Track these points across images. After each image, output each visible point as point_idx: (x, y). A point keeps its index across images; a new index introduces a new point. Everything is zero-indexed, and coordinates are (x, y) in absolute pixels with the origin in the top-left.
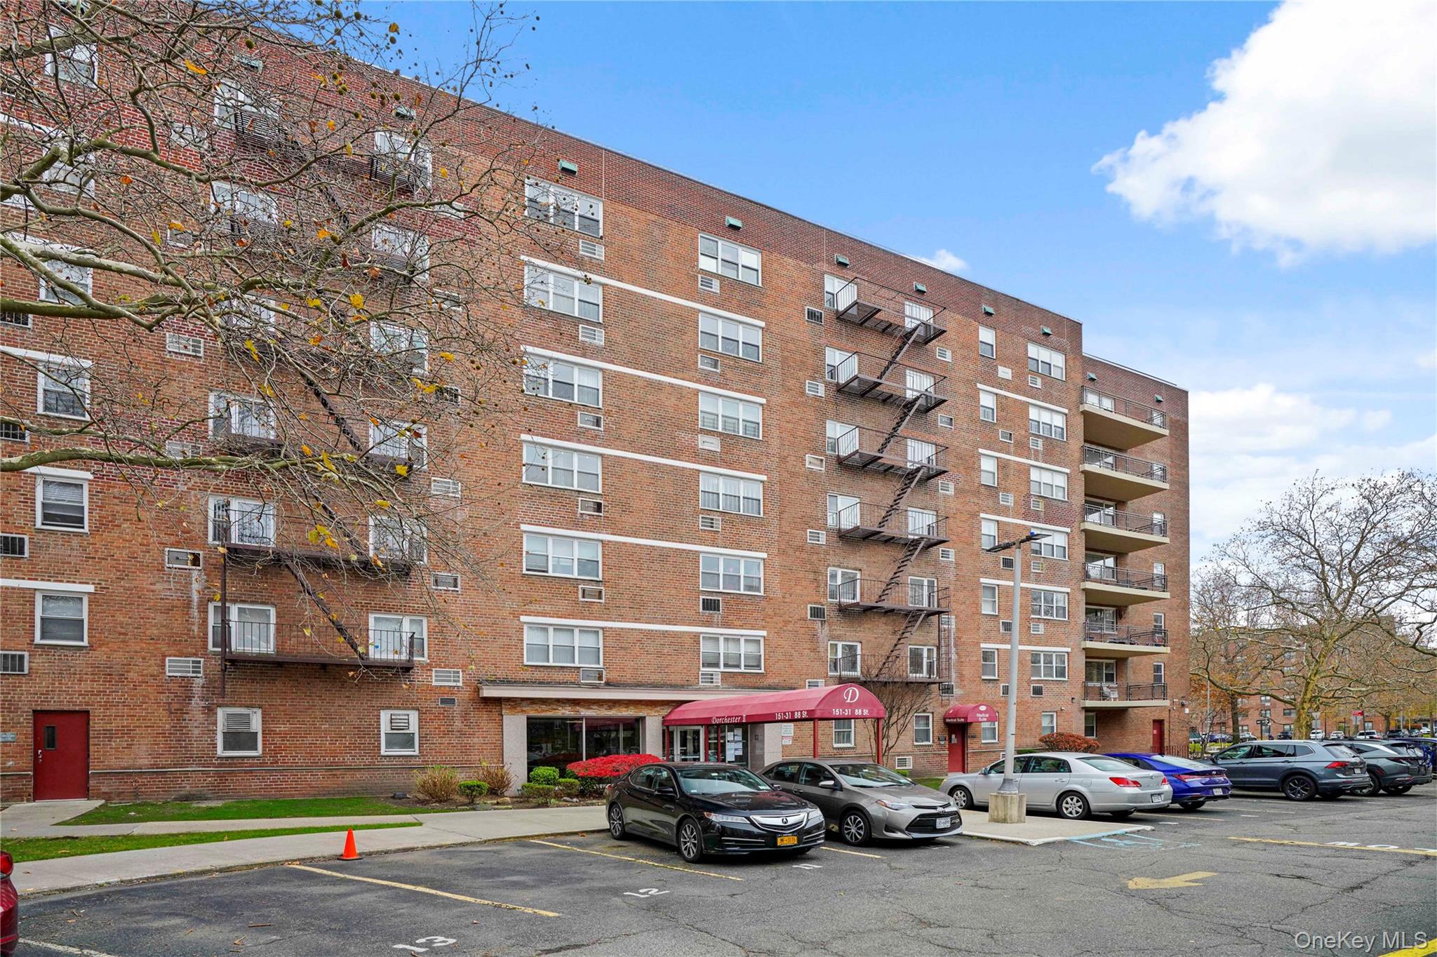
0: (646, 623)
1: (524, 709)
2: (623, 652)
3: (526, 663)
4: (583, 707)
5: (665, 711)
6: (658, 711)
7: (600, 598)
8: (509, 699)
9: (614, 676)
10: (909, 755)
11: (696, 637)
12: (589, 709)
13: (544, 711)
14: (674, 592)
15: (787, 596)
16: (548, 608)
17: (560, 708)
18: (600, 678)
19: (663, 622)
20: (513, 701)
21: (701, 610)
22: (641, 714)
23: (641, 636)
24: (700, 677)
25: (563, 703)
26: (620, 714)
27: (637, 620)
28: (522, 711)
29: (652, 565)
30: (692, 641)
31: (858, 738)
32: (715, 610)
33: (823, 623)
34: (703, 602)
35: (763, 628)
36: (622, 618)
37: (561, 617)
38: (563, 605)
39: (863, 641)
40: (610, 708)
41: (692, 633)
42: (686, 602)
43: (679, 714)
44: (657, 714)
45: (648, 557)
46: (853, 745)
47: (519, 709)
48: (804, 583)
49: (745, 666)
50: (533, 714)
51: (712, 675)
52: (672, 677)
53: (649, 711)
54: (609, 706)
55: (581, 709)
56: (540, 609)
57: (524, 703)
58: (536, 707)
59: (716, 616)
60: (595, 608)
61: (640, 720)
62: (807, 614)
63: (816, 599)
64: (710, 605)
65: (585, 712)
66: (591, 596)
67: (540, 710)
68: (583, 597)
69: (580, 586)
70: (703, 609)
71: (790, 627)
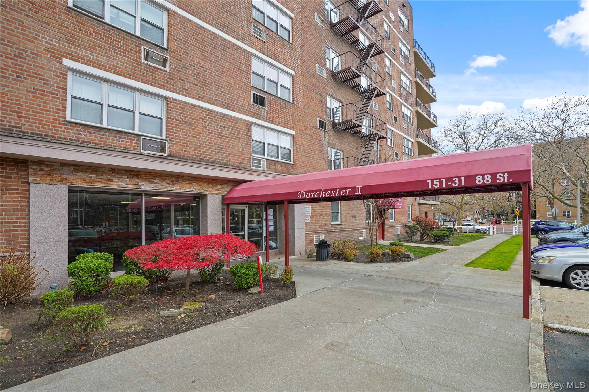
0: (208, 103)
1: (65, 177)
2: (186, 127)
3: (69, 118)
4: (144, 180)
5: (225, 190)
6: (218, 190)
7: (165, 66)
8: (40, 162)
9: (176, 149)
10: (364, 229)
11: (249, 125)
12: (150, 182)
13: (92, 181)
14: (231, 81)
15: (306, 108)
16: (102, 59)
17: (116, 180)
18: (163, 150)
19: (223, 106)
20: (47, 166)
21: (252, 103)
22: (203, 192)
23: (204, 114)
24: (252, 161)
25: (119, 174)
26: (182, 190)
27: (200, 98)
28: (62, 180)
29: (214, 50)
30: (245, 128)
31: (343, 218)
32: (262, 106)
33: (325, 132)
34: (254, 97)
35: (292, 128)
36: (186, 92)
37: (120, 75)
38: (121, 61)
39: (344, 151)
40: (173, 183)
41: (246, 121)
42: (241, 92)
43: (239, 192)
44: (217, 192)
45: (211, 42)
46: (339, 223)
47: (56, 176)
48: (315, 102)
49: (281, 157)
50: (77, 184)
51: (260, 160)
52: (230, 158)
53: (210, 189)
54: (172, 181)
55: (141, 183)
56: (93, 58)
57: (65, 169)
58: (84, 176)
59: (263, 111)
60: (159, 75)
61: (200, 198)
62: (317, 124)
63: (321, 115)
64: (259, 100)
65: (145, 186)
66: (154, 60)
67: (88, 180)
68: (147, 59)
69: (143, 47)
70: (254, 102)
71: (307, 132)
